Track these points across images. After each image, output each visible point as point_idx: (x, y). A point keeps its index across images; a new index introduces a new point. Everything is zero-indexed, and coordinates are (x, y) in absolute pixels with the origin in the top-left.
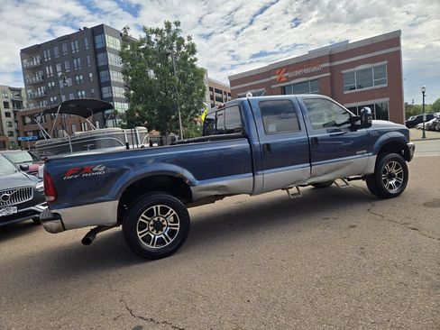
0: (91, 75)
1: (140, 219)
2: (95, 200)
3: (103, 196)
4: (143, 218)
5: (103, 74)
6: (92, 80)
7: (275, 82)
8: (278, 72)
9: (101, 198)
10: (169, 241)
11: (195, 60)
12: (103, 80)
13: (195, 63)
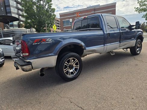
0: (2, 8)
1: (65, 64)
2: (47, 55)
3: (50, 53)
4: (66, 63)
5: (7, 8)
6: (3, 10)
7: (76, 17)
8: (77, 13)
9: (50, 54)
10: (75, 73)
11: (52, 4)
12: (8, 11)
13: (52, 5)
